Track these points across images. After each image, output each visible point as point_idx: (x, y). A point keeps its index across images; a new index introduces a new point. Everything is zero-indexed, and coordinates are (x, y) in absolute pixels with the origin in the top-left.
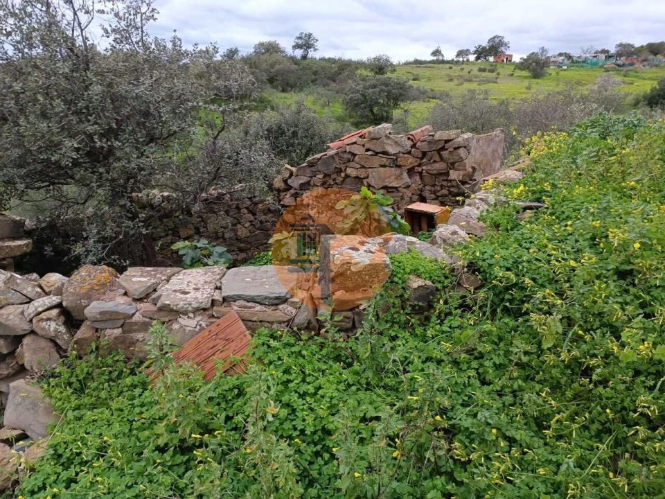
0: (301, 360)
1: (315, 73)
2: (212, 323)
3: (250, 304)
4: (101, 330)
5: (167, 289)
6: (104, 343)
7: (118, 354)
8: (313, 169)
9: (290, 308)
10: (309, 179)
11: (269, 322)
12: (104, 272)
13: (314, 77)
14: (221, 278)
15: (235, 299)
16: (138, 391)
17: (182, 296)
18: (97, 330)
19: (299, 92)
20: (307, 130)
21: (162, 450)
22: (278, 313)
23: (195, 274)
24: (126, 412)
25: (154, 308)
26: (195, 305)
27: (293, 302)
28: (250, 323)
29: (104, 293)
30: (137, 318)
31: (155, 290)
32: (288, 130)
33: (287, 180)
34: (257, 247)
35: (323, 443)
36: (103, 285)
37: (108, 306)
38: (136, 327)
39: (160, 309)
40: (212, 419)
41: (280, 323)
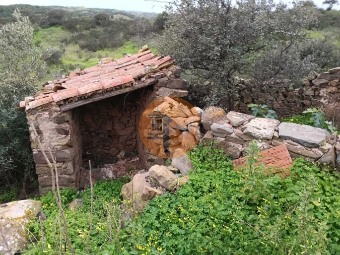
0: (323, 182)
1: (334, 19)
2: (270, 148)
3: (295, 143)
4: (216, 136)
5: (250, 125)
6: (216, 143)
7: (221, 149)
8: (332, 75)
9: (320, 152)
10: (328, 81)
11: (304, 156)
12: (219, 111)
13: (332, 21)
14: (277, 126)
15: (286, 138)
16: (228, 169)
17: (258, 130)
18: (214, 136)
19: (320, 30)
20: (327, 53)
21: (240, 200)
22: (311, 153)
23: (263, 121)
24: (223, 177)
25: (242, 133)
26: (264, 136)
27: (322, 149)
28: (292, 153)
29: (219, 120)
30: (233, 135)
31: (242, 124)
32: (315, 52)
33: (312, 80)
34: (282, 115)
35: (333, 231)
36: (219, 117)
37: (221, 127)
38: (231, 140)
39: (245, 134)
40: (267, 195)
41: (311, 158)
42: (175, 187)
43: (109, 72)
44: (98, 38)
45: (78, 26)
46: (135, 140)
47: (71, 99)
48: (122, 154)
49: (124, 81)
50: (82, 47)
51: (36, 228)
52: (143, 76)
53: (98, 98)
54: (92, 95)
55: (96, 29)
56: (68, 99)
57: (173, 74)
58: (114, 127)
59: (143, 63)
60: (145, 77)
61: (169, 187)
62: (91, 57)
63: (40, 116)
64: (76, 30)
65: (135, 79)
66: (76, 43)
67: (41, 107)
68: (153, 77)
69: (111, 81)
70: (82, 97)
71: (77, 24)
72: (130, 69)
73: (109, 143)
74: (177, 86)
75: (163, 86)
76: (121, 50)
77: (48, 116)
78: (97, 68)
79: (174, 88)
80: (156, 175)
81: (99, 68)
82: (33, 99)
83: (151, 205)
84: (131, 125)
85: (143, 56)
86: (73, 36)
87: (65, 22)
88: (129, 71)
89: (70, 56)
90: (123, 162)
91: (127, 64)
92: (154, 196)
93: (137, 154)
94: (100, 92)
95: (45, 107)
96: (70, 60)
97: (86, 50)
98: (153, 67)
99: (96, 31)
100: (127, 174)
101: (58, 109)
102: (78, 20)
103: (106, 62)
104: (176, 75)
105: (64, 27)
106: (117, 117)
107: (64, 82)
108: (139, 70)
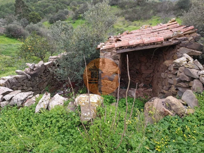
42: (183, 114)
43: (147, 34)
44: (136, 13)
45: (126, 6)
46: (152, 78)
47: (123, 47)
48: (142, 85)
49: (157, 40)
50: (126, 19)
51: (101, 110)
52: (170, 38)
53: (139, 49)
54: (136, 46)
55: (136, 8)
56: (122, 47)
57: (193, 39)
58: (141, 68)
59: (172, 29)
60: (172, 39)
61: (179, 113)
62: (130, 25)
63: (106, 54)
64: (125, 8)
65: (165, 40)
66: (123, 16)
67: (107, 49)
68: (177, 39)
69: (149, 39)
70: (130, 47)
71: (126, 5)
72: (161, 33)
73: (135, 77)
74: (194, 48)
75: (184, 46)
76: (150, 21)
77: (110, 55)
78: (139, 31)
79: (191, 49)
80: (171, 102)
81: (140, 31)
82: (104, 44)
83: (164, 119)
84: (152, 68)
85: (172, 26)
86: (122, 12)
87: (120, 4)
88: (161, 34)
89: (119, 24)
90: (142, 90)
91: (160, 30)
92: (167, 115)
93: (151, 87)
94: (141, 45)
95: (109, 50)
96: (118, 26)
97: (128, 20)
98: (179, 33)
99: (136, 9)
100: (144, 97)
101: (116, 52)
102: (127, 2)
103: (145, 27)
104: (196, 40)
105: (119, 6)
106: (144, 62)
107: (120, 37)
108: (168, 34)
